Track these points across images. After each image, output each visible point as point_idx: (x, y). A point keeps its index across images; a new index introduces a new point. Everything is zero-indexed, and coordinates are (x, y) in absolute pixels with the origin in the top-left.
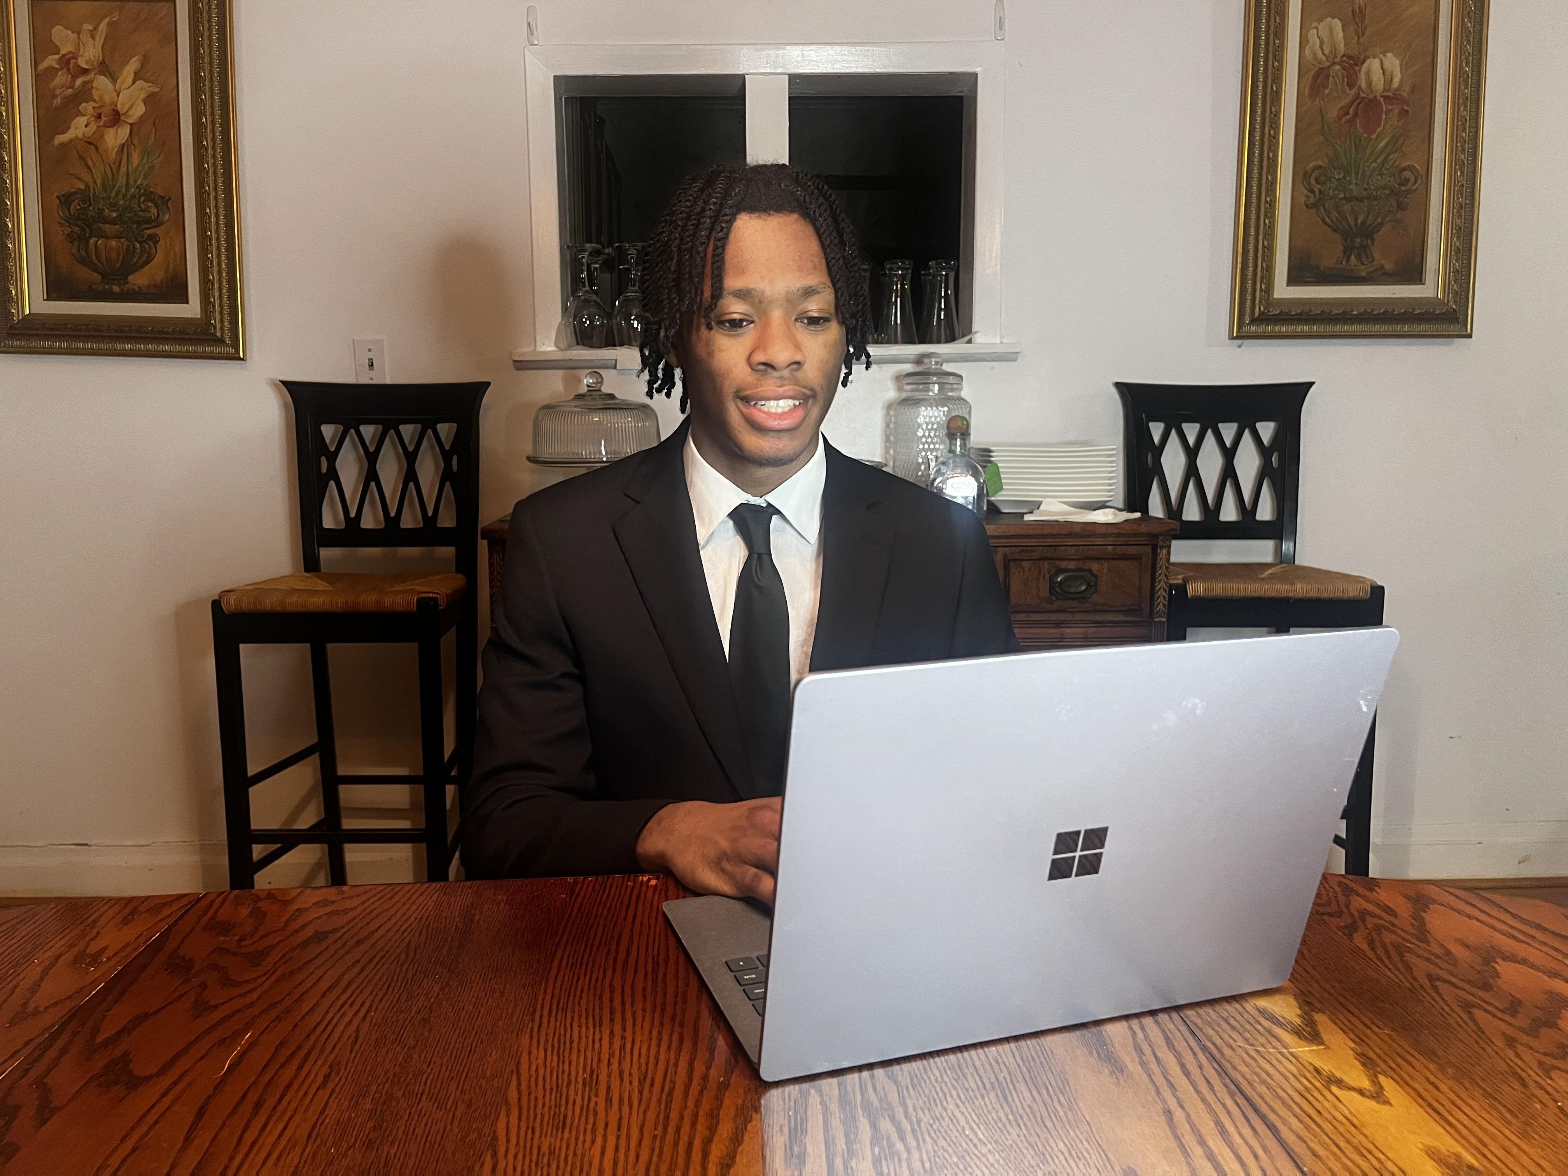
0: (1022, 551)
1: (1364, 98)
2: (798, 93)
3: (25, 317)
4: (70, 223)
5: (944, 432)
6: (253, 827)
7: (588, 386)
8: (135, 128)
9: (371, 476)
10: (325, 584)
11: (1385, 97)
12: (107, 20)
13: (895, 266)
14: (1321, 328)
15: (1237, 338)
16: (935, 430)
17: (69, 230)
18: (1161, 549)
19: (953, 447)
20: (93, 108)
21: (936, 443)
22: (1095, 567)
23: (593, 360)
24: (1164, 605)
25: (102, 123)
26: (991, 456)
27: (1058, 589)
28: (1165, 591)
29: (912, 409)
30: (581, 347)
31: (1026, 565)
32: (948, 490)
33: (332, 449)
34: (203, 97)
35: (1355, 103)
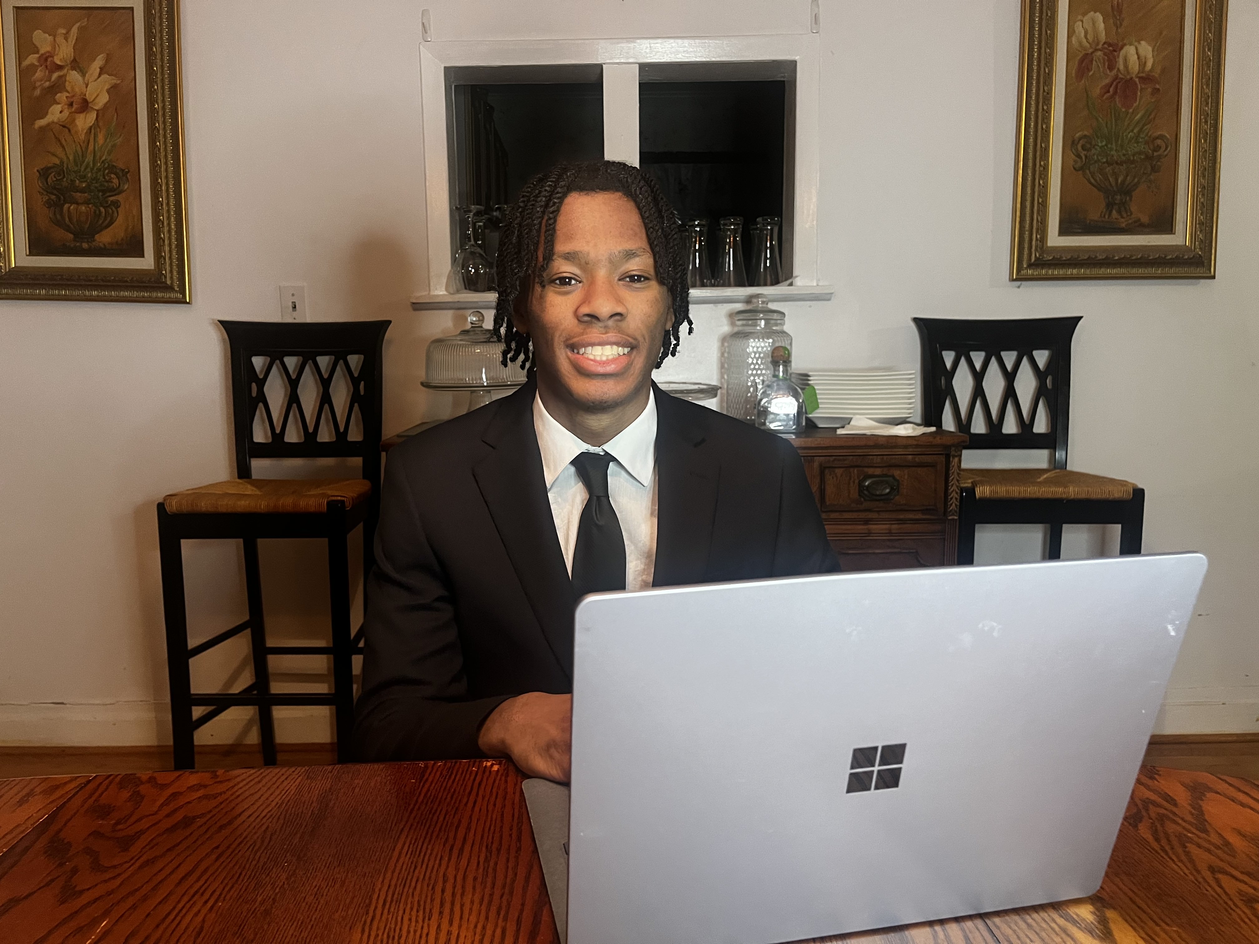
0: (834, 460)
1: (1122, 79)
2: (647, 79)
3: (12, 270)
4: (47, 192)
5: (770, 359)
6: (192, 692)
7: (472, 323)
8: (100, 115)
9: (293, 400)
10: (254, 489)
11: (1140, 78)
12: (78, 24)
13: (727, 222)
14: (1088, 271)
15: (1016, 280)
16: (762, 358)
17: (47, 198)
18: (953, 458)
19: (777, 373)
20: (67, 97)
21: (763, 369)
22: (897, 473)
23: (477, 302)
24: (956, 505)
25: (73, 110)
26: (809, 380)
27: (866, 492)
28: (957, 493)
29: (742, 341)
30: (468, 291)
31: (839, 471)
32: (773, 409)
33: (261, 377)
34: (156, 87)
35: (1115, 83)
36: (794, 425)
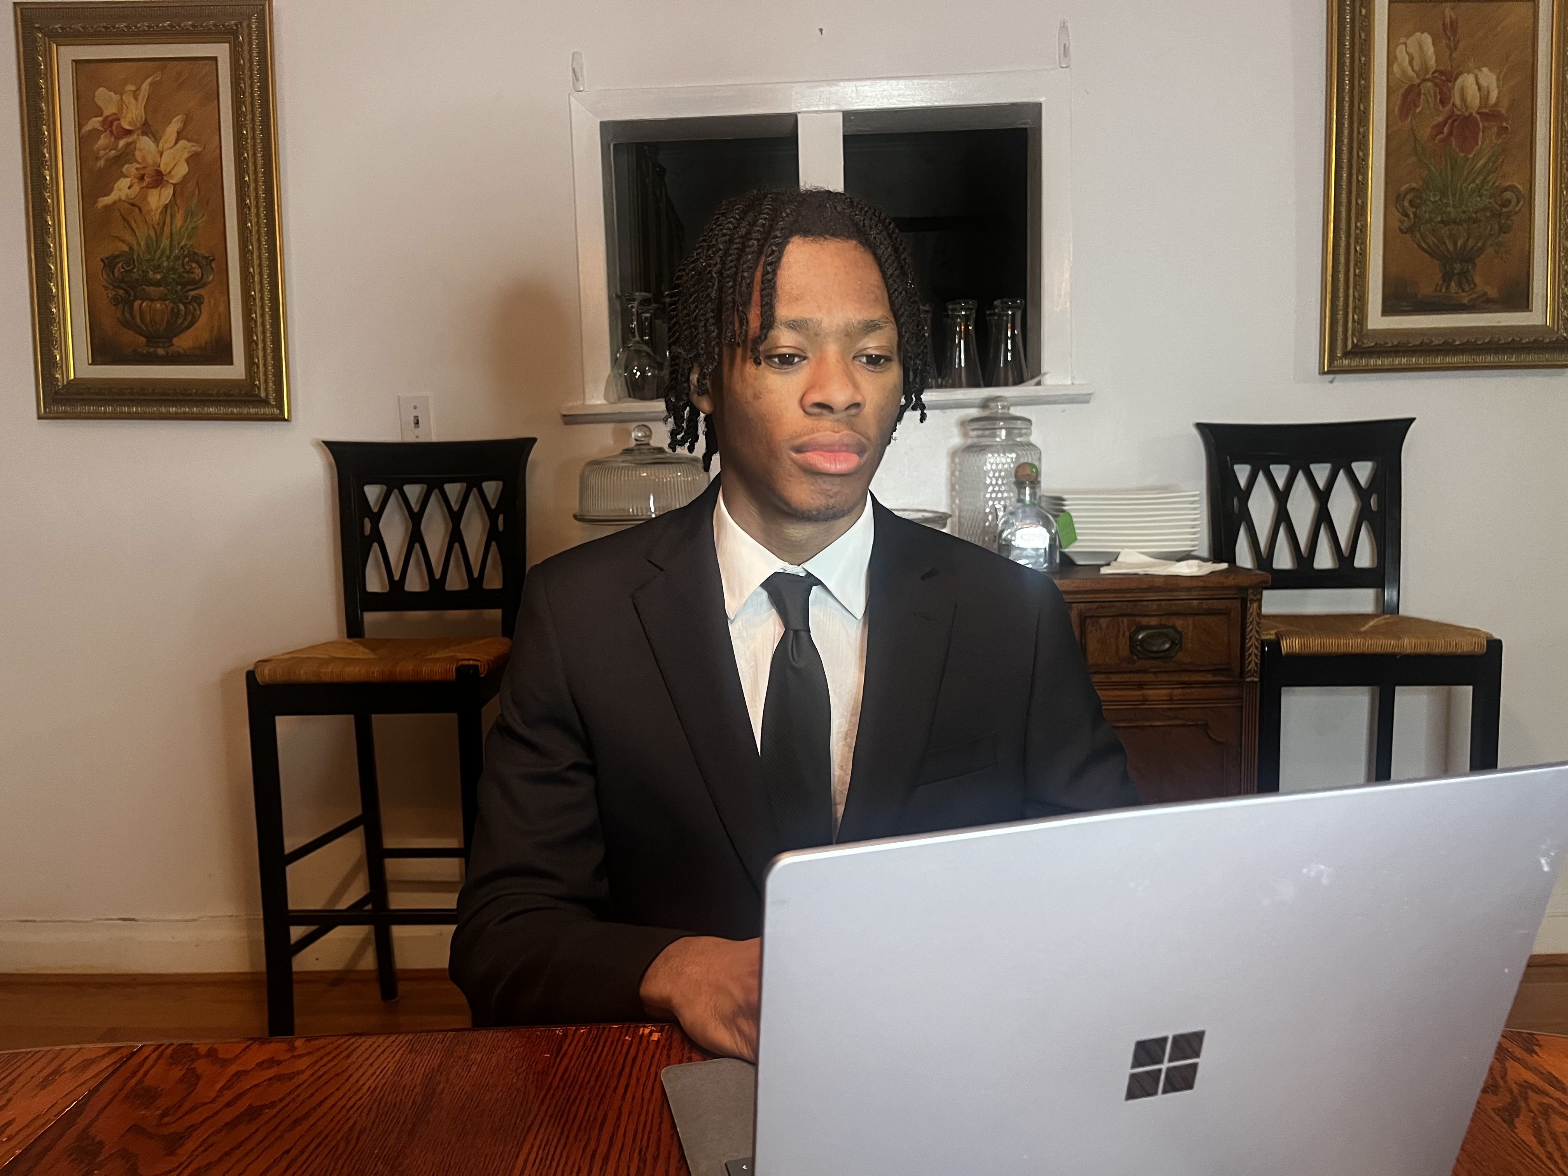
0: (1098, 608)
1: (1459, 116)
2: (853, 130)
3: (70, 382)
4: (114, 286)
5: (1013, 479)
6: (291, 907)
7: (636, 440)
8: (178, 188)
9: (415, 537)
10: (367, 651)
11: (1482, 114)
12: (149, 80)
13: (958, 306)
14: (1421, 360)
15: (1328, 372)
16: (1003, 478)
17: (114, 293)
18: (1251, 602)
19: (1022, 497)
20: (137, 169)
21: (1004, 491)
22: (1179, 623)
23: (643, 413)
24: (1256, 664)
25: (145, 184)
26: (1064, 505)
27: (1139, 648)
28: (1257, 648)
29: (978, 456)
30: (631, 399)
31: (1104, 622)
32: (1018, 542)
33: (376, 510)
34: (246, 155)
35: (1450, 121)
36: (1045, 562)
